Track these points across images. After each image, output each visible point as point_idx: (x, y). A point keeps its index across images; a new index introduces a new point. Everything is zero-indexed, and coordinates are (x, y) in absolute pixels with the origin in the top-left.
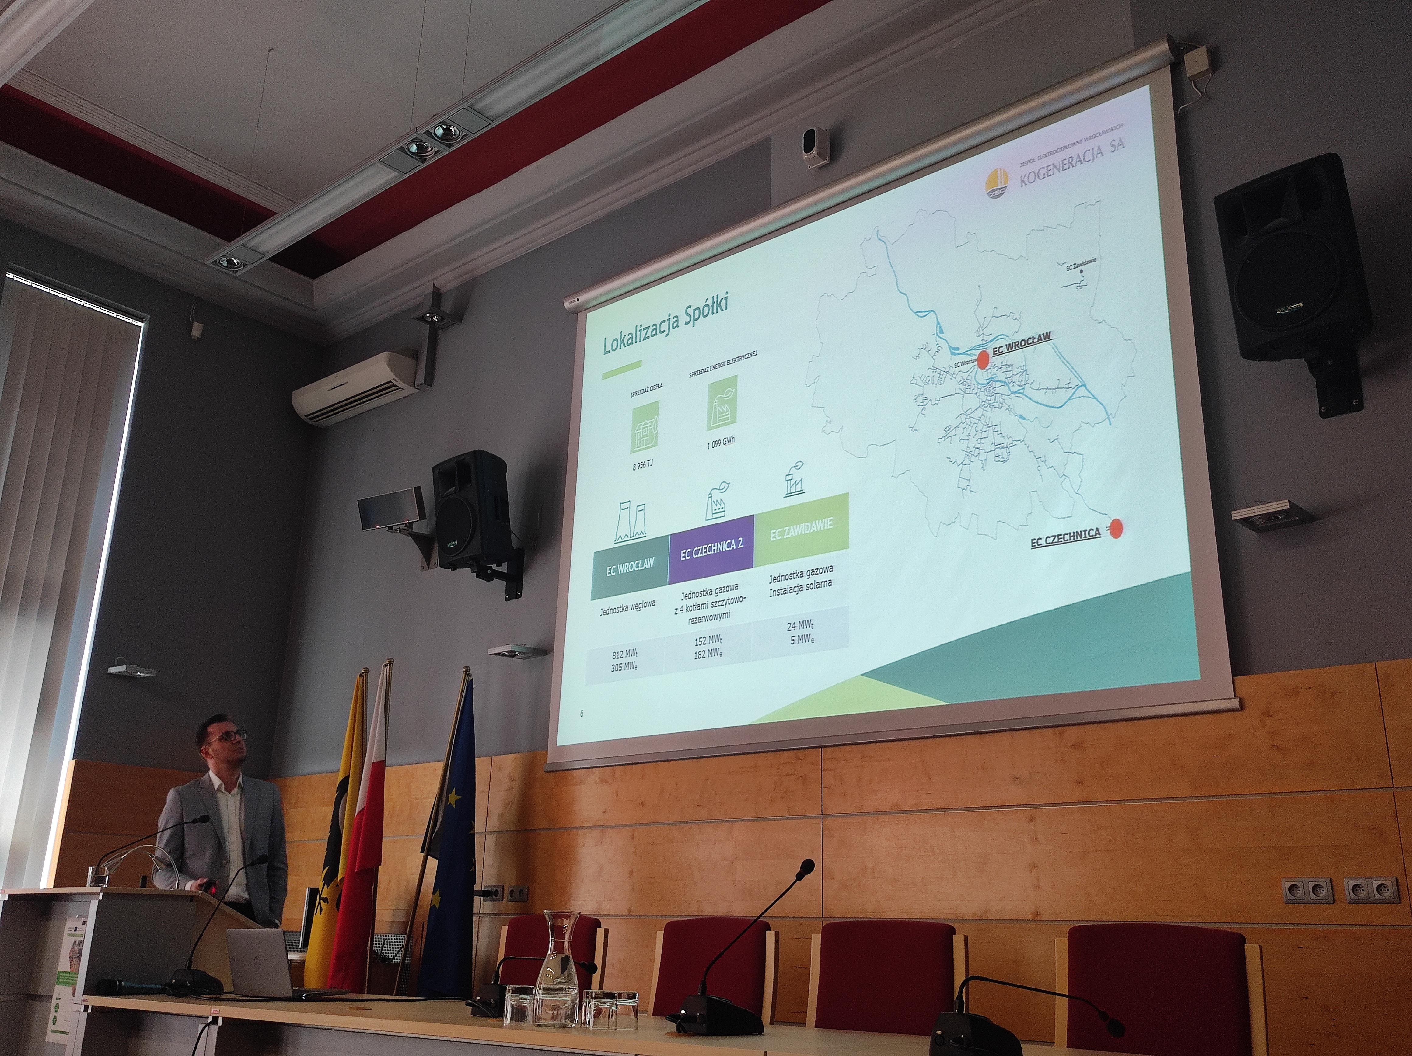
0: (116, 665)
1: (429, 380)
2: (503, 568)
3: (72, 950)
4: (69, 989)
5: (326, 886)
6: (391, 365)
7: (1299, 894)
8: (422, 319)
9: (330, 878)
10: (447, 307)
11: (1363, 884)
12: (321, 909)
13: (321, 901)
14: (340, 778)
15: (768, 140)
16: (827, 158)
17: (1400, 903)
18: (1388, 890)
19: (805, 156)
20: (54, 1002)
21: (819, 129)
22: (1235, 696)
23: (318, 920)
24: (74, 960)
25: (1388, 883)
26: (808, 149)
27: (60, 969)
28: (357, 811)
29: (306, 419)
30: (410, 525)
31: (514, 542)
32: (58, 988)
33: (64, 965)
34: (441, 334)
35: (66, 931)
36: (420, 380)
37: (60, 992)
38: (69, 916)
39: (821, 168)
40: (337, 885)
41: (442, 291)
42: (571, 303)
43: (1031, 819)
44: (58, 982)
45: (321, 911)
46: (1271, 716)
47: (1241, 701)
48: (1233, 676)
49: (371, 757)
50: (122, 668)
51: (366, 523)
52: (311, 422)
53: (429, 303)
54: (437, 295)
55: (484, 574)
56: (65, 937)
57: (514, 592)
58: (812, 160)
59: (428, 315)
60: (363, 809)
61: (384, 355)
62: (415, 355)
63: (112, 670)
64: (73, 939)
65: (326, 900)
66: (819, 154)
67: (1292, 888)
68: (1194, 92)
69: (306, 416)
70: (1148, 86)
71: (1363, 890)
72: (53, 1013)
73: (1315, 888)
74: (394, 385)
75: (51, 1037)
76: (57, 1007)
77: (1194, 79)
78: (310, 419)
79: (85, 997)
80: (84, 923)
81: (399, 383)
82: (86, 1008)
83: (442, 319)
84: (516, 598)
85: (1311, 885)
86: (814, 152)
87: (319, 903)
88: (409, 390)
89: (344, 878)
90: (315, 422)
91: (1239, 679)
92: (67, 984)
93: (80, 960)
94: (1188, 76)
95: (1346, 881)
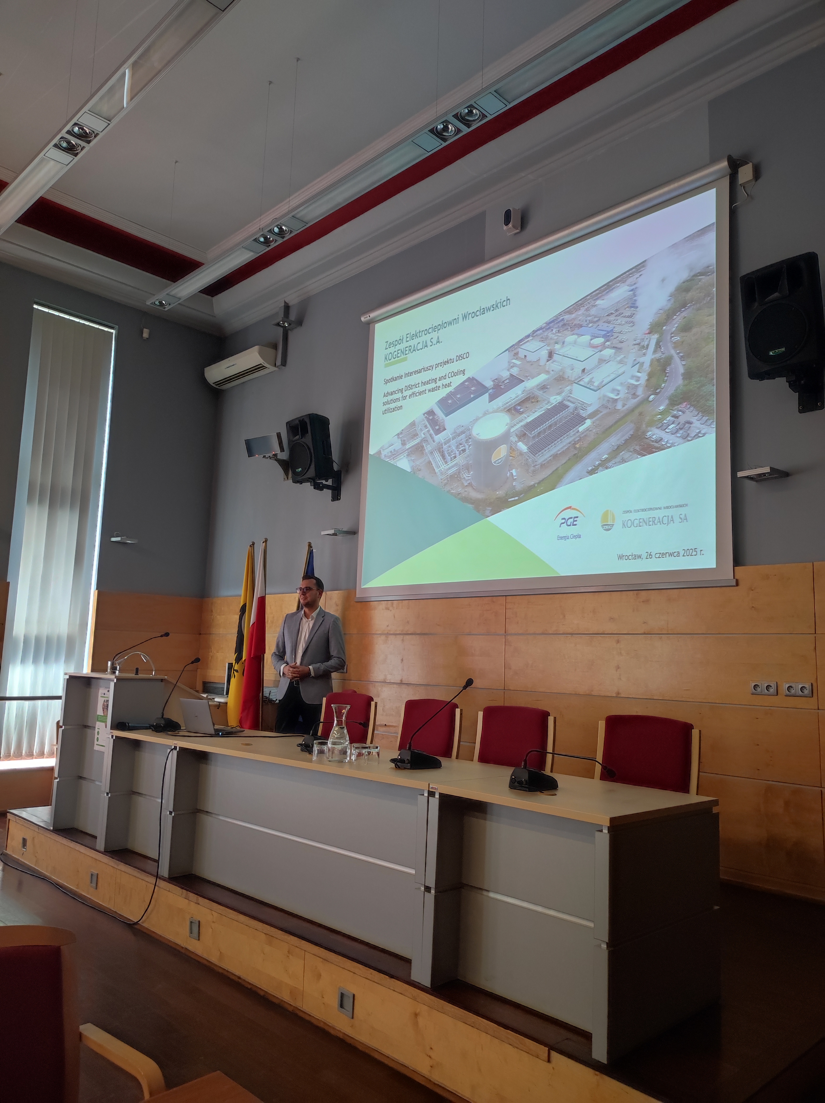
0: (115, 536)
1: (284, 363)
2: (330, 482)
3: (104, 705)
4: (104, 724)
5: (236, 663)
6: (261, 353)
7: (759, 690)
8: (278, 324)
9: (238, 659)
10: (293, 317)
11: (793, 685)
12: (234, 675)
13: (235, 672)
14: (242, 604)
15: (483, 214)
16: (519, 228)
17: (813, 697)
18: (807, 690)
19: (505, 227)
20: (97, 730)
21: (514, 209)
22: (734, 578)
23: (233, 681)
24: (105, 710)
25: (807, 686)
26: (507, 222)
27: (98, 714)
28: (251, 624)
29: (214, 385)
30: (275, 455)
31: (336, 467)
32: (98, 723)
33: (100, 712)
34: (290, 333)
35: (100, 695)
36: (279, 362)
37: (99, 726)
38: (101, 687)
39: (515, 234)
40: (243, 663)
41: (290, 304)
42: (365, 318)
43: (618, 642)
44: (98, 720)
45: (234, 677)
46: (752, 590)
47: (737, 581)
48: (734, 567)
49: (258, 593)
50: (118, 539)
51: (250, 453)
52: (217, 387)
53: (281, 315)
54: (287, 308)
55: (318, 487)
56: (99, 698)
57: (336, 496)
58: (509, 230)
59: (281, 322)
60: (254, 623)
61: (256, 348)
62: (275, 347)
63: (113, 539)
64: (104, 699)
65: (237, 671)
66: (514, 226)
67: (756, 686)
68: (742, 194)
69: (214, 383)
70: (715, 189)
71: (793, 689)
72: (96, 736)
73: (768, 687)
74: (264, 366)
75: (96, 748)
76: (98, 733)
77: (743, 186)
78: (216, 385)
79: (112, 731)
80: (108, 691)
81: (266, 365)
82: (112, 736)
83: (290, 324)
84: (337, 500)
85: (766, 685)
86: (510, 225)
87: (234, 673)
88: (272, 369)
89: (245, 659)
90: (219, 386)
91: (736, 568)
92: (102, 722)
93: (107, 710)
94: (739, 184)
95: (784, 684)
